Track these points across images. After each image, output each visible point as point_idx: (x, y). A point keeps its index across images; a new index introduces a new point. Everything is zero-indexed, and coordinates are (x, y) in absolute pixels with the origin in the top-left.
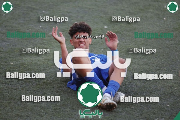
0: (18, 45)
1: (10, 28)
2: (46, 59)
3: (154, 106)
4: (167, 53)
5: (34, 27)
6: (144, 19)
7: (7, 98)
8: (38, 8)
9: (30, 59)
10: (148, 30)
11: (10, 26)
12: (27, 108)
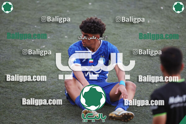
0: (12, 58)
1: (5, 41)
2: (38, 71)
3: (139, 114)
4: (150, 64)
5: (27, 41)
6: (129, 33)
7: (2, 107)
8: (30, 23)
9: (23, 71)
10: (133, 43)
11: (4, 40)
12: (21, 116)
